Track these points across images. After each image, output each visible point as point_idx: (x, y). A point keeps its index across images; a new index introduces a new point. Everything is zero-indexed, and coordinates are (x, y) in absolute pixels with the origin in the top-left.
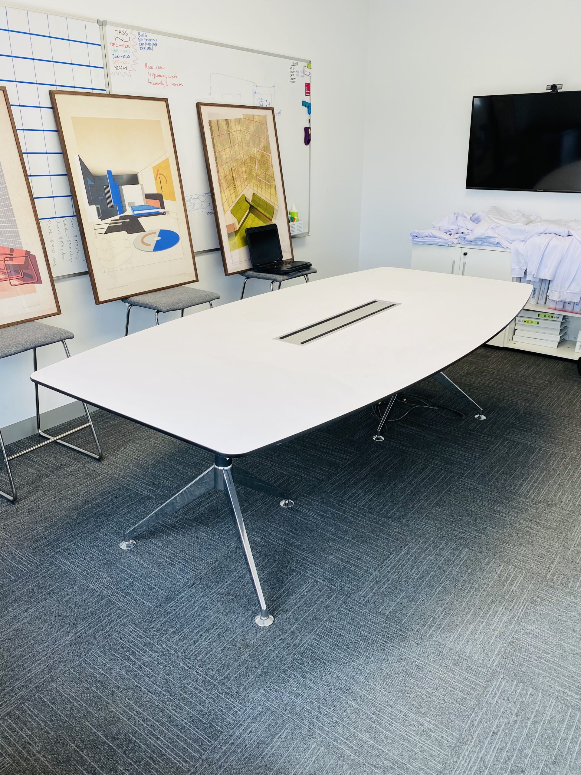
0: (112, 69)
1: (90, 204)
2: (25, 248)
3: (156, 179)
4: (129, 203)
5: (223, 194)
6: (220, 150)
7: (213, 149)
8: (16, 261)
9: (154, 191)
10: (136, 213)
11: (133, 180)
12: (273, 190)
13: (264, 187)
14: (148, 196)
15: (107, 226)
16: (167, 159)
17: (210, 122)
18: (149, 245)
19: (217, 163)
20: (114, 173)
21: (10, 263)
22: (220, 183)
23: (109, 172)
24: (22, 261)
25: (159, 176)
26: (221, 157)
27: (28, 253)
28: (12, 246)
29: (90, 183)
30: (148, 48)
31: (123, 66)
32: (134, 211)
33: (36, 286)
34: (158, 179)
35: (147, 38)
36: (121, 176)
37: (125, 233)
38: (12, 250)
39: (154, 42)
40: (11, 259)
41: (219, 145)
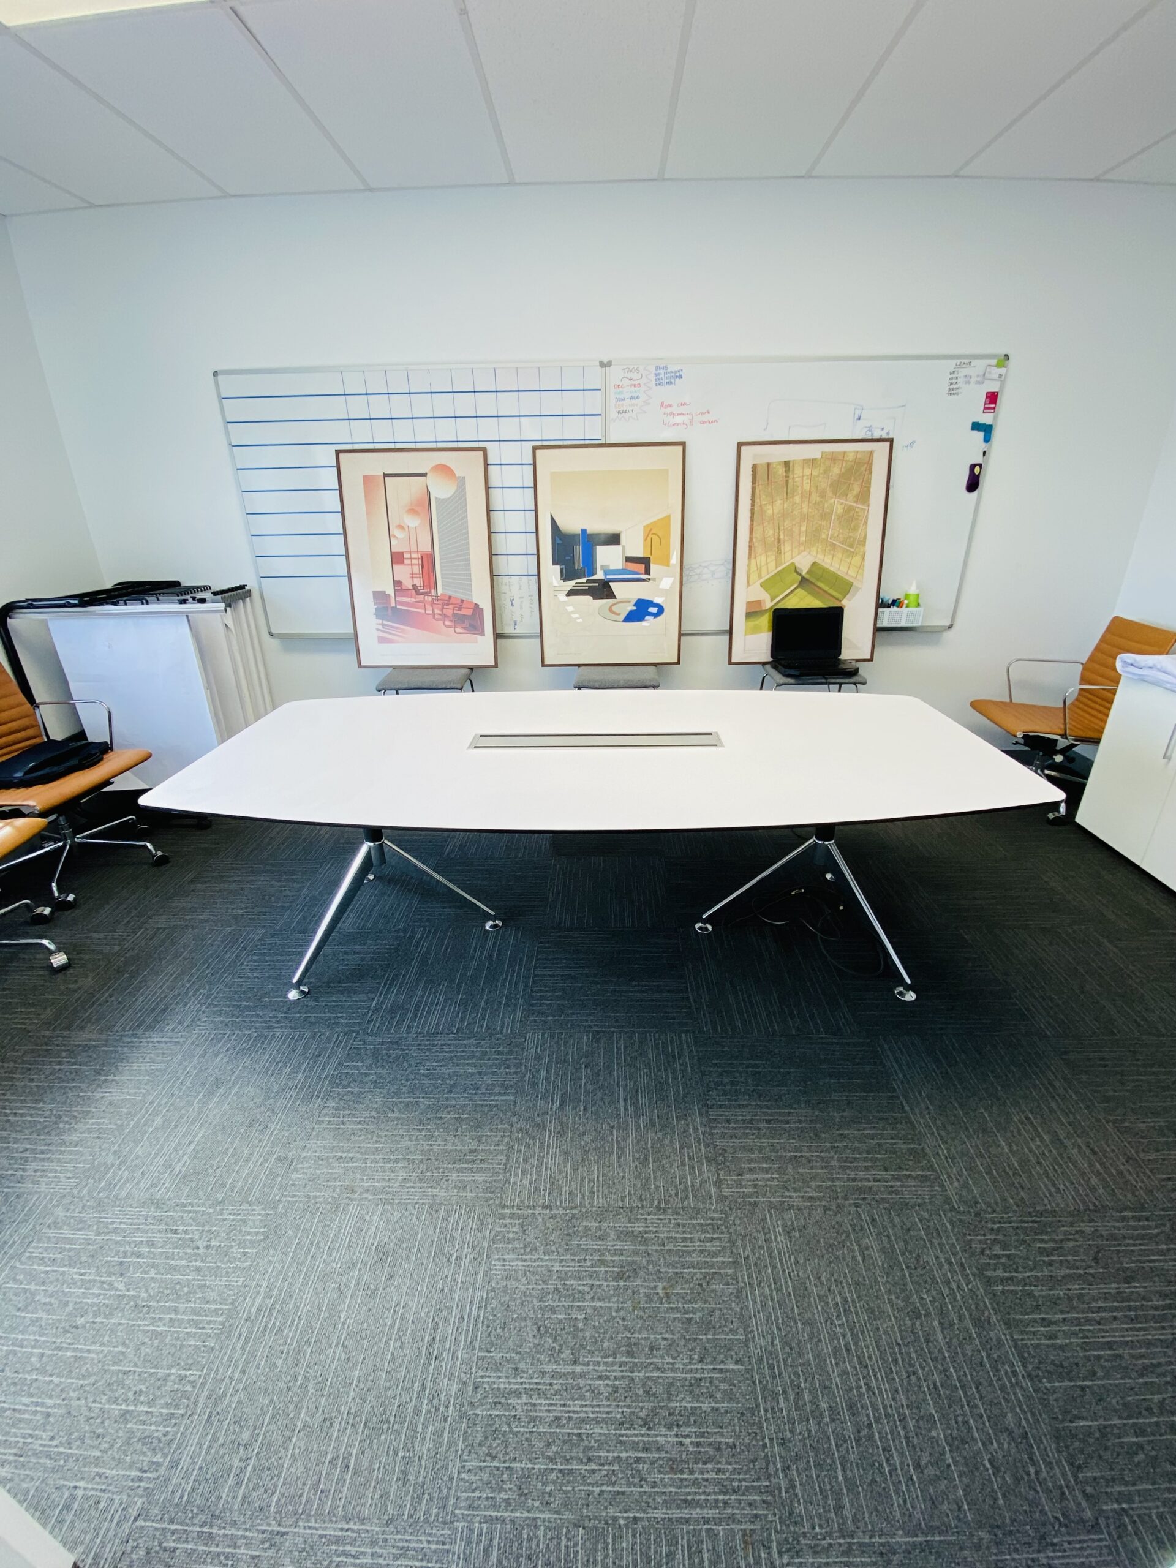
0: (613, 414)
1: (555, 563)
2: (475, 601)
3: (645, 540)
4: (602, 566)
5: (753, 561)
6: (764, 503)
7: (750, 502)
8: (463, 612)
9: (640, 554)
10: (608, 577)
11: (614, 539)
12: (857, 560)
13: (839, 555)
14: (629, 559)
15: (569, 588)
16: (668, 517)
17: (754, 467)
18: (619, 614)
19: (752, 520)
20: (588, 532)
21: (459, 612)
22: (750, 547)
23: (584, 531)
24: (469, 612)
25: (650, 536)
26: (762, 511)
27: (477, 605)
28: (464, 597)
29: (558, 541)
30: (668, 383)
31: (629, 408)
32: (606, 574)
33: (479, 637)
34: (649, 539)
35: (669, 370)
36: (598, 535)
37: (590, 598)
38: (462, 601)
39: (678, 374)
40: (460, 609)
41: (764, 497)
